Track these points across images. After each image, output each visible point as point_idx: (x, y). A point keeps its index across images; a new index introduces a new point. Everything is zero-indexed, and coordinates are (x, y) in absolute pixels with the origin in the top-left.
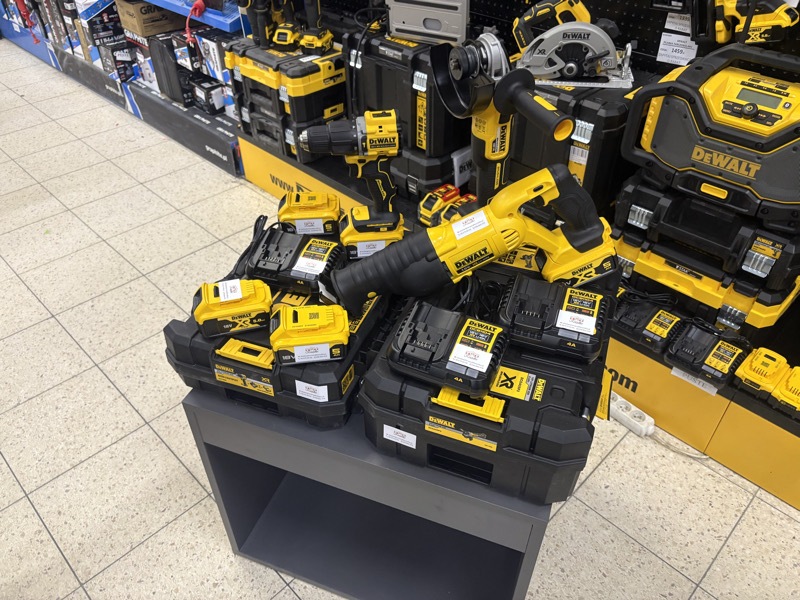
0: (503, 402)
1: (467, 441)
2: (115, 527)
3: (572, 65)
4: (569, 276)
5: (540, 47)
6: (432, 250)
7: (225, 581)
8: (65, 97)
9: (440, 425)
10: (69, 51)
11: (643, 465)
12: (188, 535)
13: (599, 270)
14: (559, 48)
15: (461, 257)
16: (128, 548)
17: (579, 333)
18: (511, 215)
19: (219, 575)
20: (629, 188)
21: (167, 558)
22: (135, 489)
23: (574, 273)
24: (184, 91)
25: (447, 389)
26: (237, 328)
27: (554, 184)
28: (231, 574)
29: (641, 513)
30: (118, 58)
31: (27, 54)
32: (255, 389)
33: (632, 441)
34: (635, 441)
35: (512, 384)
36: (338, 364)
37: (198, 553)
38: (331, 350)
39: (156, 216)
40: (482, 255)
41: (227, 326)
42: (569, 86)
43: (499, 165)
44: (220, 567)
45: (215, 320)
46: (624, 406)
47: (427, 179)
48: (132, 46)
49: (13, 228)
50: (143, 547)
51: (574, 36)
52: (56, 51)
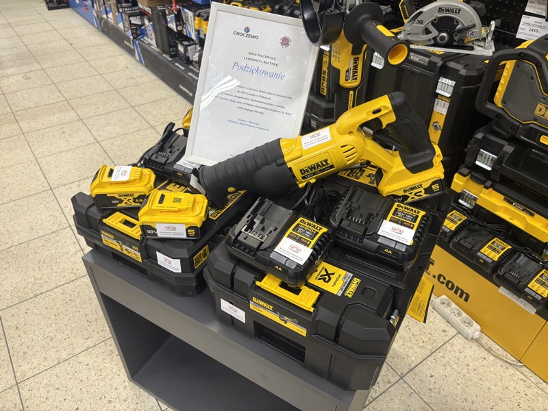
0: (318, 293)
1: (282, 323)
2: (51, 344)
3: (444, 34)
4: (401, 193)
5: (419, 18)
6: (282, 157)
7: (118, 400)
8: (99, 47)
9: (262, 306)
10: (105, 16)
11: (466, 363)
12: (100, 360)
13: (428, 190)
14: (435, 20)
15: (305, 166)
16: (56, 362)
17: (397, 242)
18: (351, 133)
19: (114, 395)
20: (479, 136)
21: (81, 375)
22: (72, 319)
23: (405, 191)
24: (171, 46)
25: (272, 276)
26: (123, 205)
27: (391, 108)
28: (123, 395)
29: (457, 403)
30: (133, 22)
31: (81, 18)
32: (129, 255)
33: (459, 342)
34: (462, 342)
35: (330, 279)
36: (193, 243)
37: (104, 375)
38: (187, 230)
39: (137, 129)
40: (323, 165)
41: (115, 202)
42: (440, 51)
43: (352, 92)
44: (116, 389)
45: (104, 195)
46: (456, 312)
47: (325, 118)
48: (142, 14)
49: (42, 127)
50: (66, 363)
51: (448, 11)
52: (98, 16)
